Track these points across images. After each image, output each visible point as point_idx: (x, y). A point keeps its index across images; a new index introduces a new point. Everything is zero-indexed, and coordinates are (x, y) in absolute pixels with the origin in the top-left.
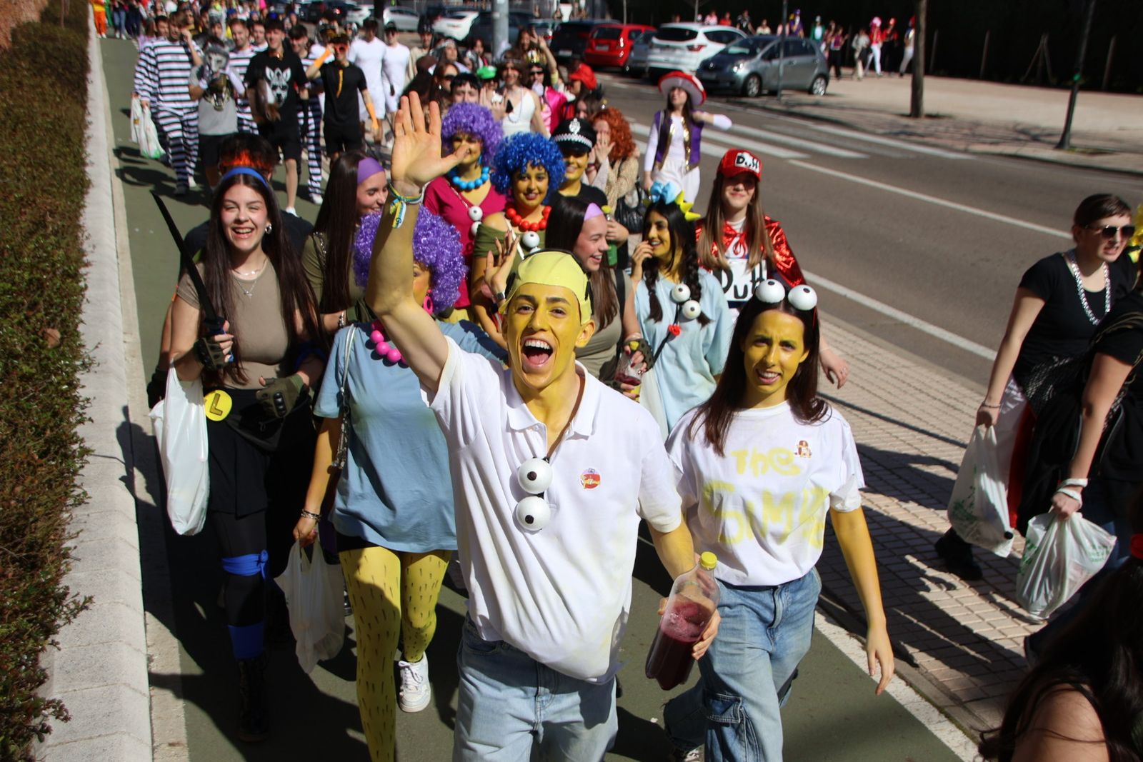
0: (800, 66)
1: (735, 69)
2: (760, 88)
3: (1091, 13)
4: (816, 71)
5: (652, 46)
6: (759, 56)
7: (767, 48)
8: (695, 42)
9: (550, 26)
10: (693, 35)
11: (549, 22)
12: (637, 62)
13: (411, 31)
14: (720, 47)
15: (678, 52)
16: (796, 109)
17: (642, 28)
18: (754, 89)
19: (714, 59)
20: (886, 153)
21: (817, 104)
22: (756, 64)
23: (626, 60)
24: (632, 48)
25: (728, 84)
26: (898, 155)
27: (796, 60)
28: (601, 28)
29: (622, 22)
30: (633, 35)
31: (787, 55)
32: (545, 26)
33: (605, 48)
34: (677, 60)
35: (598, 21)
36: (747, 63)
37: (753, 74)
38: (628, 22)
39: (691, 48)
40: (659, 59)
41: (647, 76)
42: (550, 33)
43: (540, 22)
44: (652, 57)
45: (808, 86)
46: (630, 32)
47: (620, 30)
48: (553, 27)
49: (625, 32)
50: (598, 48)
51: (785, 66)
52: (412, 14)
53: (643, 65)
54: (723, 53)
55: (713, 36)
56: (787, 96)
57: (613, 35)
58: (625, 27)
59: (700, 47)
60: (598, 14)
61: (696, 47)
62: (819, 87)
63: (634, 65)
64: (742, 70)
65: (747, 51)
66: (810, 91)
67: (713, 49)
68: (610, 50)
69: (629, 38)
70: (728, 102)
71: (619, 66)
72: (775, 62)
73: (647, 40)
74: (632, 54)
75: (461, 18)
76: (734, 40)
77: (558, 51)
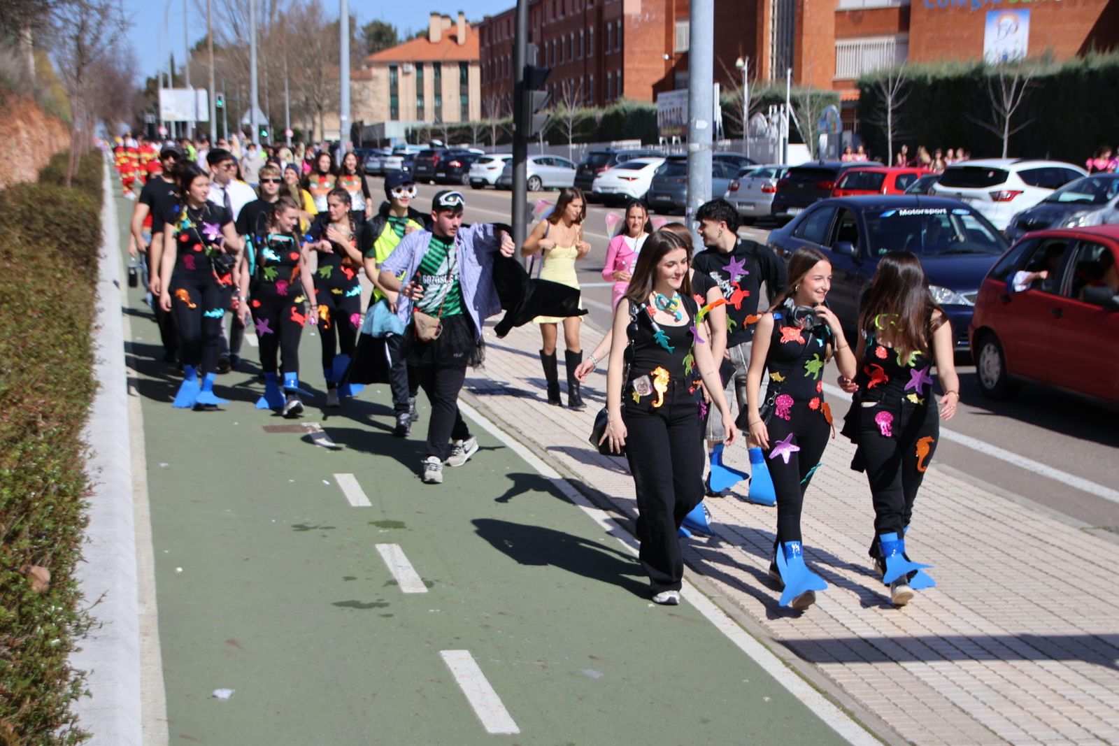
1: (1071, 224)
6: (1112, 204)
8: (1003, 188)
9: (774, 172)
10: (1001, 176)
11: (771, 168)
14: (1046, 193)
19: (1036, 212)
22: (1108, 215)
28: (853, 172)
29: (886, 164)
30: (904, 181)
32: (765, 174)
36: (1093, 213)
39: (996, 197)
42: (774, 184)
43: (758, 168)
46: (899, 177)
47: (884, 175)
48: (778, 176)
49: (890, 180)
54: (1050, 201)
55: (1028, 177)
57: (872, 185)
59: (1014, 193)
61: (1005, 194)
65: (1091, 198)
67: (1034, 196)
69: (898, 187)
73: (926, 187)
75: (640, 166)
76: (1067, 181)
77: (785, 209)
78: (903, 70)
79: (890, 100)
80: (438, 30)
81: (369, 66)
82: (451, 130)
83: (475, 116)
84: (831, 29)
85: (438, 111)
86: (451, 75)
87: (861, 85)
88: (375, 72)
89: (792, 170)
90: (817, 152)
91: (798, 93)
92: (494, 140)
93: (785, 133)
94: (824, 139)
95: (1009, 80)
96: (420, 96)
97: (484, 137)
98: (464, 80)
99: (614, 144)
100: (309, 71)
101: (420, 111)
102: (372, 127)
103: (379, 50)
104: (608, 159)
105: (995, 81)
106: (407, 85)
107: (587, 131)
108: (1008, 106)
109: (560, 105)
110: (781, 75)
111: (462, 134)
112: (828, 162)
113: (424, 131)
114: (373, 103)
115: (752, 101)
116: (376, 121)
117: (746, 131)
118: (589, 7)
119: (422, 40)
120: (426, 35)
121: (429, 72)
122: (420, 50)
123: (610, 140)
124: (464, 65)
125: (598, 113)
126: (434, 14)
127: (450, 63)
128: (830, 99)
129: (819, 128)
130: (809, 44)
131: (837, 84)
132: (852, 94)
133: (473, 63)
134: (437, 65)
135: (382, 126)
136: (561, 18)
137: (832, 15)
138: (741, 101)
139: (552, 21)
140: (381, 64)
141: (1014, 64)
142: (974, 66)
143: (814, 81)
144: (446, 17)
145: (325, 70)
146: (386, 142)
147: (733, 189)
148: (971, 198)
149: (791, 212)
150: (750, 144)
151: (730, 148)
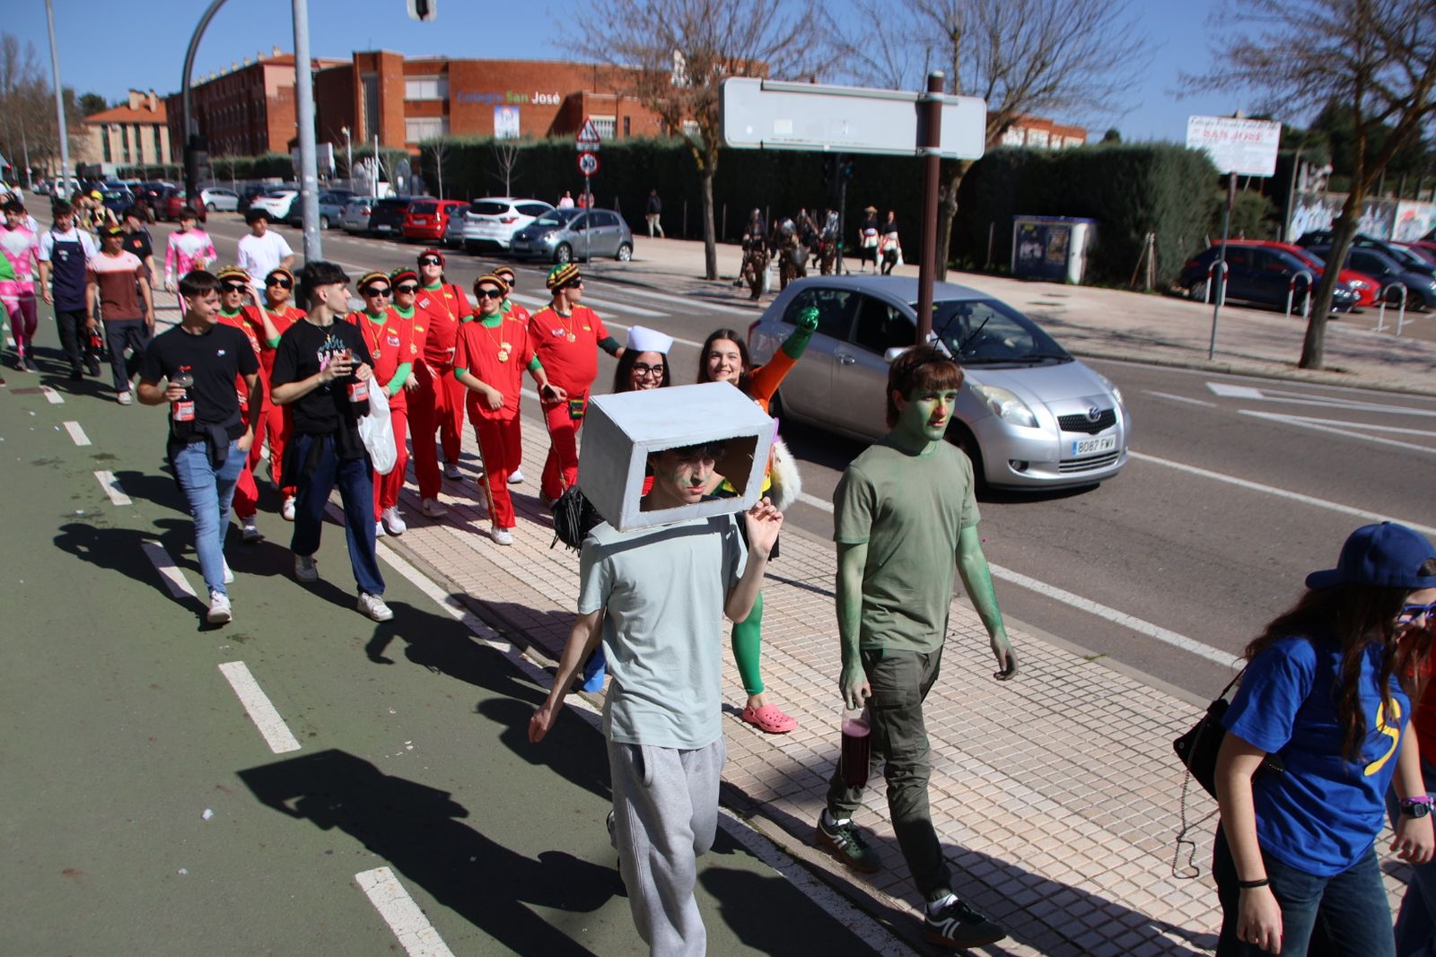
0: (607, 235)
1: (546, 239)
2: (571, 256)
3: (844, 194)
4: (621, 240)
5: (467, 219)
6: (568, 227)
7: (575, 219)
8: (507, 215)
9: (369, 202)
10: (505, 208)
11: (367, 199)
12: (453, 234)
13: (230, 211)
14: (531, 219)
15: (492, 224)
16: (605, 274)
17: (457, 203)
18: (565, 256)
19: (527, 230)
20: (687, 312)
21: (623, 270)
22: (564, 234)
23: (444, 232)
24: (448, 222)
25: (540, 253)
26: (696, 313)
27: (602, 230)
28: (417, 204)
29: (438, 198)
30: (449, 209)
31: (592, 225)
32: (364, 203)
33: (423, 223)
34: (492, 231)
35: (416, 197)
36: (557, 233)
37: (563, 243)
38: (445, 198)
39: (504, 221)
40: (476, 229)
41: (464, 247)
42: (369, 210)
43: (358, 199)
44: (467, 229)
45: (615, 253)
46: (446, 207)
47: (436, 205)
48: (372, 204)
49: (441, 207)
50: (416, 223)
51: (591, 236)
52: (232, 195)
53: (460, 237)
54: (533, 224)
55: (521, 209)
56: (595, 262)
57: (429, 210)
58: (442, 202)
59: (513, 219)
60: (416, 190)
61: (508, 219)
62: (625, 254)
63: (451, 237)
64: (552, 240)
65: (556, 222)
66: (617, 258)
67: (525, 221)
68: (428, 224)
69: (446, 212)
70: (541, 269)
71: (437, 239)
72: (583, 232)
73: (462, 213)
74: (449, 227)
75: (280, 197)
76: (543, 212)
77: (377, 226)
78: (446, 139)
79: (438, 158)
80: (135, 102)
81: (87, 124)
82: (150, 170)
83: (167, 160)
84: (402, 111)
85: (140, 156)
86: (147, 133)
87: (421, 147)
88: (91, 129)
89: (380, 201)
90: (396, 188)
91: (383, 151)
93: (376, 175)
94: (400, 180)
95: (508, 149)
96: (126, 145)
97: (173, 175)
98: (157, 136)
99: (264, 180)
100: (41, 128)
101: (127, 157)
102: (92, 167)
103: (93, 114)
104: (260, 192)
105: (500, 149)
106: (115, 139)
107: (244, 172)
108: (508, 165)
109: (225, 154)
110: (371, 140)
111: (158, 172)
112: (403, 196)
113: (130, 170)
114: (91, 150)
115: (353, 155)
116: (95, 163)
117: (351, 174)
118: (242, 90)
119: (125, 109)
120: (127, 105)
121: (131, 131)
122: (123, 115)
124: (156, 126)
125: (252, 160)
126: (132, 91)
127: (146, 124)
128: (403, 155)
129: (398, 173)
130: (389, 120)
131: (408, 146)
132: (416, 152)
133: (163, 125)
134: (137, 126)
135: (99, 167)
136: (223, 96)
137: (402, 104)
138: (346, 156)
139: (217, 98)
140: (95, 124)
141: (511, 140)
142: (488, 139)
143: (393, 143)
144: (140, 93)
145: (53, 126)
146: (103, 178)
147: (342, 212)
148: (488, 221)
149: (381, 228)
150: (353, 181)
151: (342, 185)
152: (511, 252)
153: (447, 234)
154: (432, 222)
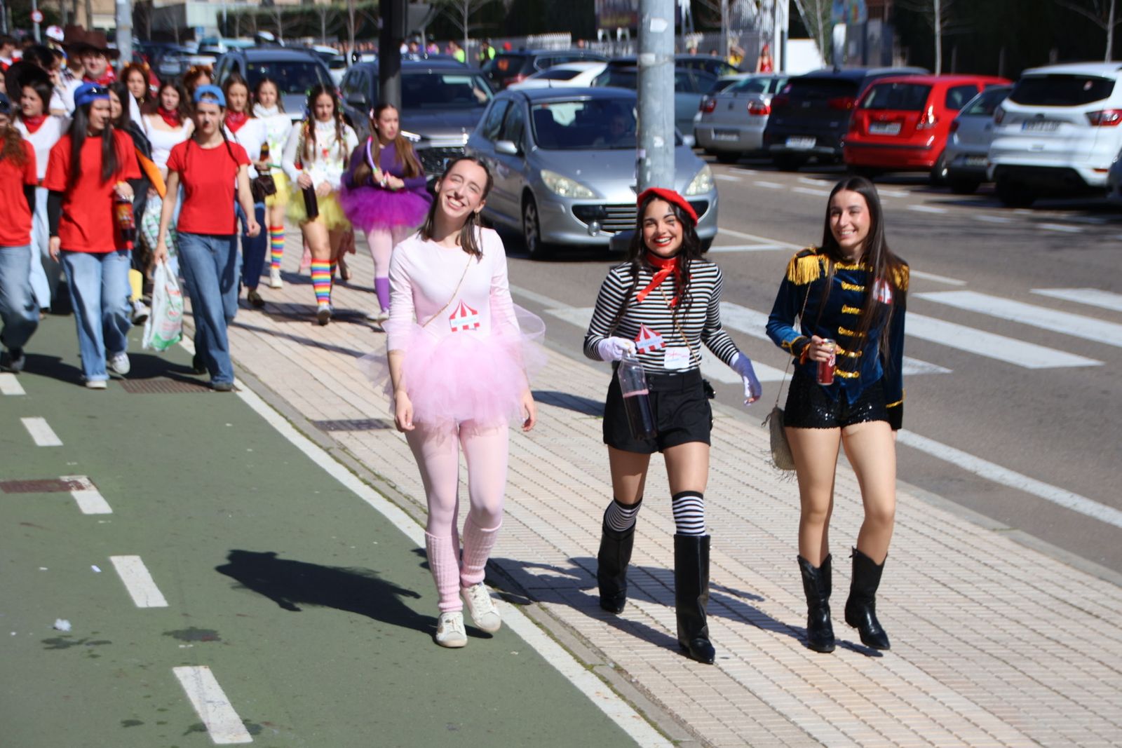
5: (1003, 119)
8: (1104, 105)
9: (767, 84)
10: (1104, 88)
12: (966, 156)
15: (1065, 129)
17: (979, 81)
23: (944, 152)
24: (954, 127)
28: (881, 85)
29: (932, 71)
30: (958, 97)
32: (755, 86)
33: (894, 129)
34: (1066, 146)
35: (874, 70)
38: (945, 70)
39: (1097, 120)
42: (767, 102)
43: (744, 77)
44: (1003, 144)
46: (950, 91)
47: (928, 88)
48: (772, 89)
49: (937, 96)
50: (874, 130)
53: (984, 162)
57: (910, 100)
58: (939, 80)
60: (875, 56)
63: (959, 163)
68: (904, 134)
69: (950, 104)
71: (926, 169)
73: (991, 105)
74: (956, 139)
75: (568, 76)
77: (783, 139)
82: (287, 16)
89: (794, 81)
90: (829, 52)
92: (352, 33)
93: (783, 23)
94: (840, 32)
97: (338, 28)
99: (531, 39)
102: (167, 9)
104: (523, 63)
107: (491, 20)
111: (304, 22)
112: (847, 69)
113: (246, 16)
117: (726, 21)
123: (524, 33)
129: (834, 15)
146: (189, 33)
147: (706, 109)
148: (1057, 121)
149: (792, 144)
150: (732, 40)
151: (702, 47)
152: (1111, 196)
153: (949, 157)
154: (910, 130)
